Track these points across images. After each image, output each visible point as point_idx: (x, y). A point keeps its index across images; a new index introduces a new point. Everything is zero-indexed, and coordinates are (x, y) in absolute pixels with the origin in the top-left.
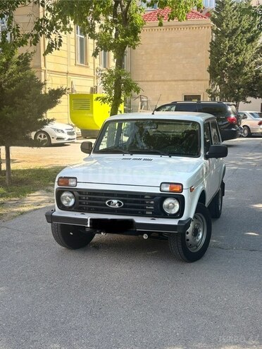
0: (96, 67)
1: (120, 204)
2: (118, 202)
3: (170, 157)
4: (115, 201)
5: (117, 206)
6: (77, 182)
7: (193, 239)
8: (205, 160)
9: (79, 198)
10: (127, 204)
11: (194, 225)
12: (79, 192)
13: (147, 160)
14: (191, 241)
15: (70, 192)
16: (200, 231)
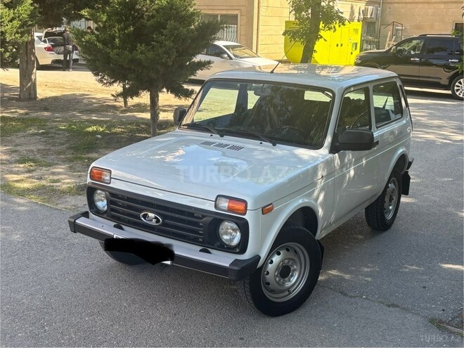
1: (158, 221)
2: (156, 218)
3: (274, 145)
4: (151, 215)
5: (154, 222)
6: (111, 178)
7: (278, 283)
8: (331, 155)
9: (110, 202)
10: (167, 221)
11: (282, 261)
12: (112, 195)
13: (234, 148)
14: (273, 285)
15: (103, 190)
16: (295, 270)
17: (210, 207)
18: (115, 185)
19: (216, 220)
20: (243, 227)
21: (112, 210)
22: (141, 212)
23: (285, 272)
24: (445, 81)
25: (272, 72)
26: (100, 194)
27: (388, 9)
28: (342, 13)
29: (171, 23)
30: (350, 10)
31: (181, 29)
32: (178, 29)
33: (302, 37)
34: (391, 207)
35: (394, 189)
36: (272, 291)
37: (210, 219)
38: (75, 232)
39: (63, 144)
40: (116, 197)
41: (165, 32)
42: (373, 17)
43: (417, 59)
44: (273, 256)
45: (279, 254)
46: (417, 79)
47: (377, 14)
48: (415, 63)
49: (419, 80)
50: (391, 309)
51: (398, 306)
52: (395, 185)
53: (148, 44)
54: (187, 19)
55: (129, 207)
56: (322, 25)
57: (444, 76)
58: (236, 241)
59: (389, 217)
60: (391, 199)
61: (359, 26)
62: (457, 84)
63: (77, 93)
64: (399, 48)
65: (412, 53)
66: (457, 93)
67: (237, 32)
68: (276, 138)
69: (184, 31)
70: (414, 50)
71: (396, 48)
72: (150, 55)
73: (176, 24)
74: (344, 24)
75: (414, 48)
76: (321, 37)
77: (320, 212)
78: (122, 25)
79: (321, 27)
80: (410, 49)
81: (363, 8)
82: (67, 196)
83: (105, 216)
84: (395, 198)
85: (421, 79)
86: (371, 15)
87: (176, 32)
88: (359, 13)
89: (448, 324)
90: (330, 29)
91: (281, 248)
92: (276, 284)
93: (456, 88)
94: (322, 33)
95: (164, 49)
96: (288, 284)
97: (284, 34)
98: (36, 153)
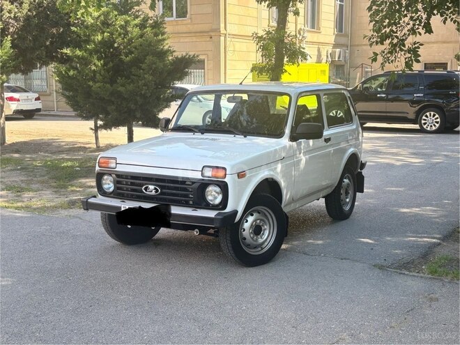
0: (298, 28)
1: (157, 191)
2: (155, 189)
3: (245, 137)
4: (151, 187)
5: (154, 192)
6: (117, 164)
7: (252, 238)
8: (291, 143)
9: (116, 183)
10: (164, 191)
11: (255, 221)
12: (118, 176)
13: (212, 139)
14: (249, 240)
15: (110, 175)
16: (265, 229)
17: (198, 176)
18: (120, 169)
19: (203, 185)
20: (224, 188)
21: (118, 188)
22: (142, 186)
23: (257, 230)
24: (411, 116)
25: (241, 84)
26: (107, 179)
27: (356, 52)
28: (304, 49)
29: (150, 58)
30: (316, 53)
31: (158, 63)
32: (155, 63)
33: (268, 72)
34: (348, 200)
35: (348, 184)
36: (248, 246)
37: (199, 184)
38: (87, 209)
39: (44, 176)
40: (120, 178)
41: (143, 66)
42: (341, 59)
43: (383, 96)
44: (247, 216)
45: (252, 215)
46: (385, 114)
47: (345, 57)
48: (381, 99)
49: (387, 116)
50: (344, 261)
51: (348, 259)
52: (350, 180)
53: (127, 77)
54: (162, 54)
55: (132, 184)
56: (286, 59)
57: (411, 111)
58: (218, 201)
59: (347, 208)
60: (347, 193)
61: (326, 67)
62: (424, 117)
63: (46, 138)
64: (365, 86)
65: (379, 89)
66: (425, 127)
67: (204, 76)
68: (246, 133)
69: (161, 65)
70: (381, 87)
71: (363, 85)
72: (131, 87)
73: (154, 58)
74: (306, 59)
75: (381, 86)
76: (286, 71)
77: (283, 184)
78: (102, 62)
79: (285, 62)
80: (378, 87)
81: (330, 52)
82: (60, 209)
83: (112, 195)
84: (351, 192)
85: (388, 114)
86: (339, 58)
87: (154, 66)
88: (327, 56)
89: (388, 267)
90: (293, 63)
91: (254, 211)
92: (251, 240)
93: (423, 122)
94: (286, 67)
95: (143, 81)
96: (261, 241)
97: (252, 71)
98: (20, 183)
